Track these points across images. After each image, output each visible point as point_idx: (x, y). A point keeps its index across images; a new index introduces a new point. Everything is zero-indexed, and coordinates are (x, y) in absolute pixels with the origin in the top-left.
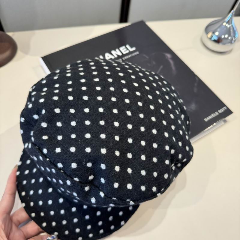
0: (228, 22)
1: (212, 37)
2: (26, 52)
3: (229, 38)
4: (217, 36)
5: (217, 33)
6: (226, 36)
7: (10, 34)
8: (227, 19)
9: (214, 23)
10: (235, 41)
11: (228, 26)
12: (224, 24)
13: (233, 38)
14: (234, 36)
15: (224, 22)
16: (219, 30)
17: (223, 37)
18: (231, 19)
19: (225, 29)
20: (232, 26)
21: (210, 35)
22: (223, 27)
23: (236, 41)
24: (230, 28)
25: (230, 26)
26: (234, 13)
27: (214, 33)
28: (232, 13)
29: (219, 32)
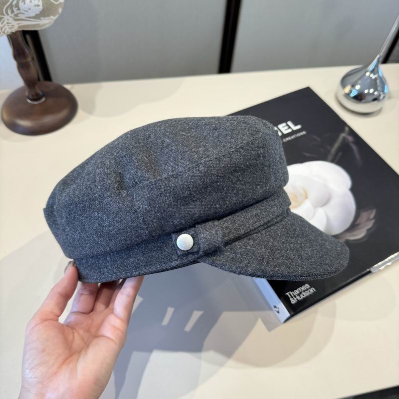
0: (373, 72)
1: (351, 92)
2: (90, 111)
3: (376, 93)
4: (358, 90)
5: (358, 87)
6: (371, 91)
7: (68, 87)
8: (371, 67)
9: (353, 72)
10: (384, 97)
11: (373, 76)
12: (368, 74)
13: (381, 93)
14: (383, 91)
15: (367, 71)
16: (360, 82)
17: (366, 91)
18: (377, 66)
19: (369, 80)
20: (379, 76)
21: (347, 90)
22: (365, 77)
23: (386, 98)
24: (376, 79)
25: (376, 76)
26: (381, 60)
27: (353, 86)
28: (379, 59)
29: (360, 85)
